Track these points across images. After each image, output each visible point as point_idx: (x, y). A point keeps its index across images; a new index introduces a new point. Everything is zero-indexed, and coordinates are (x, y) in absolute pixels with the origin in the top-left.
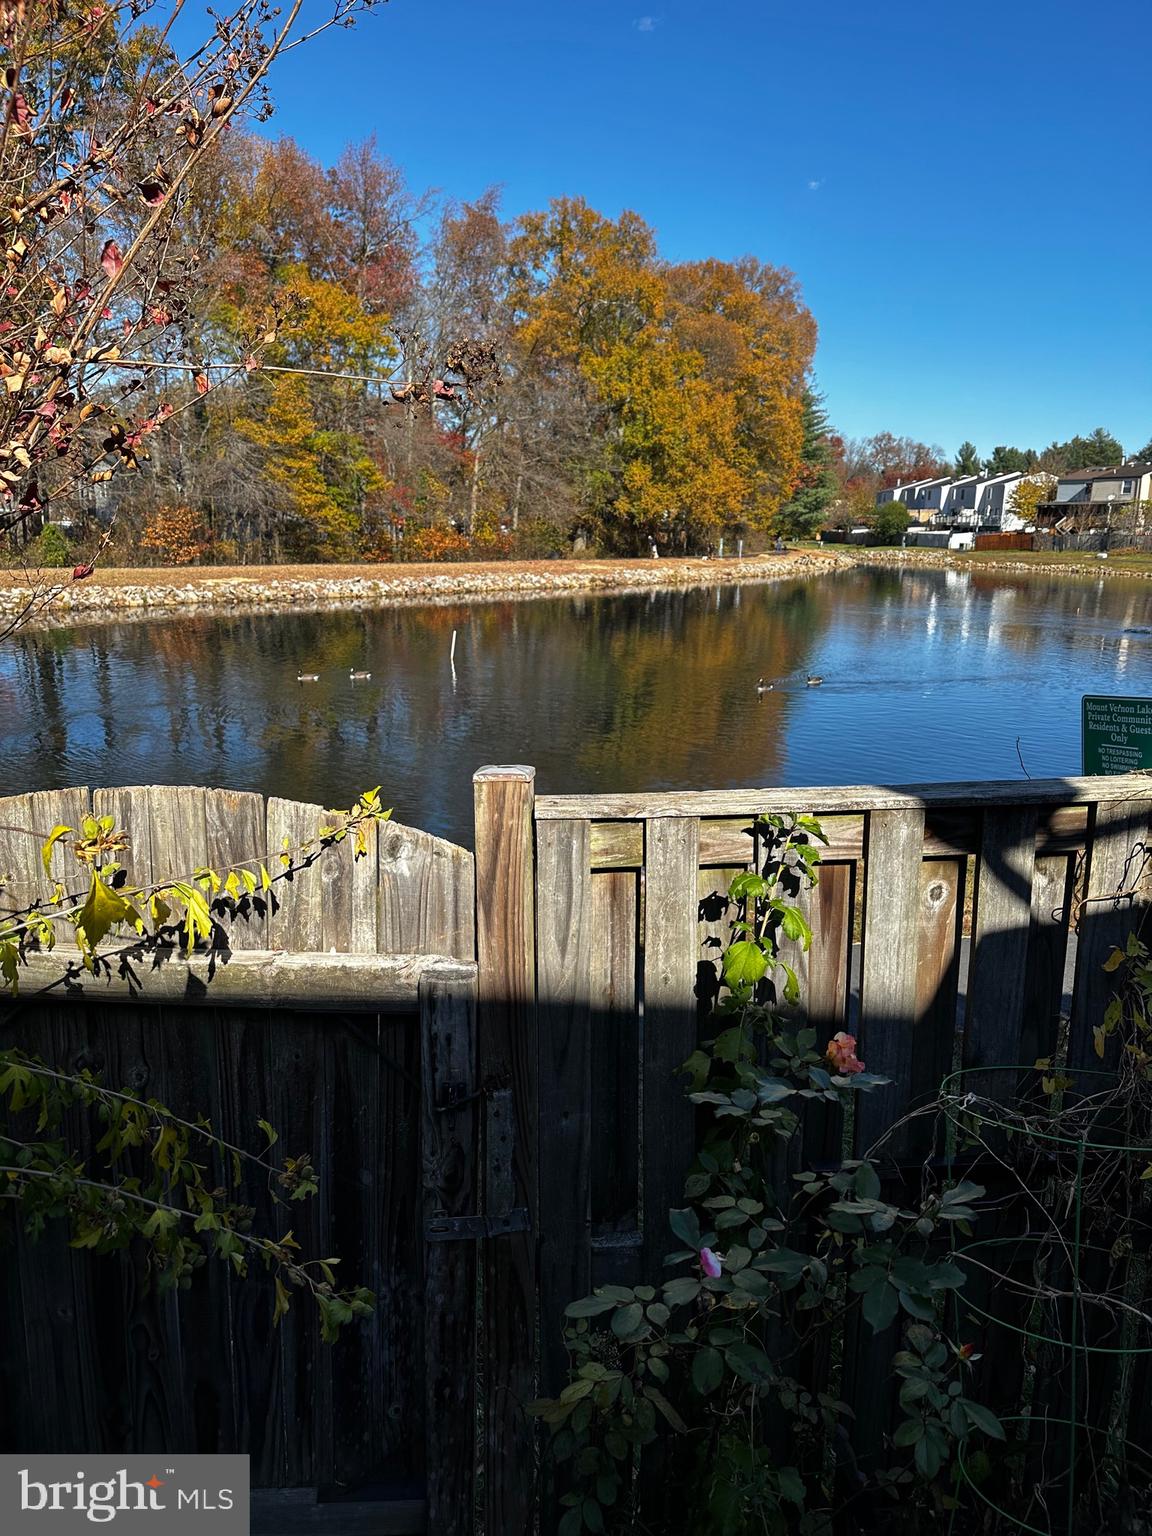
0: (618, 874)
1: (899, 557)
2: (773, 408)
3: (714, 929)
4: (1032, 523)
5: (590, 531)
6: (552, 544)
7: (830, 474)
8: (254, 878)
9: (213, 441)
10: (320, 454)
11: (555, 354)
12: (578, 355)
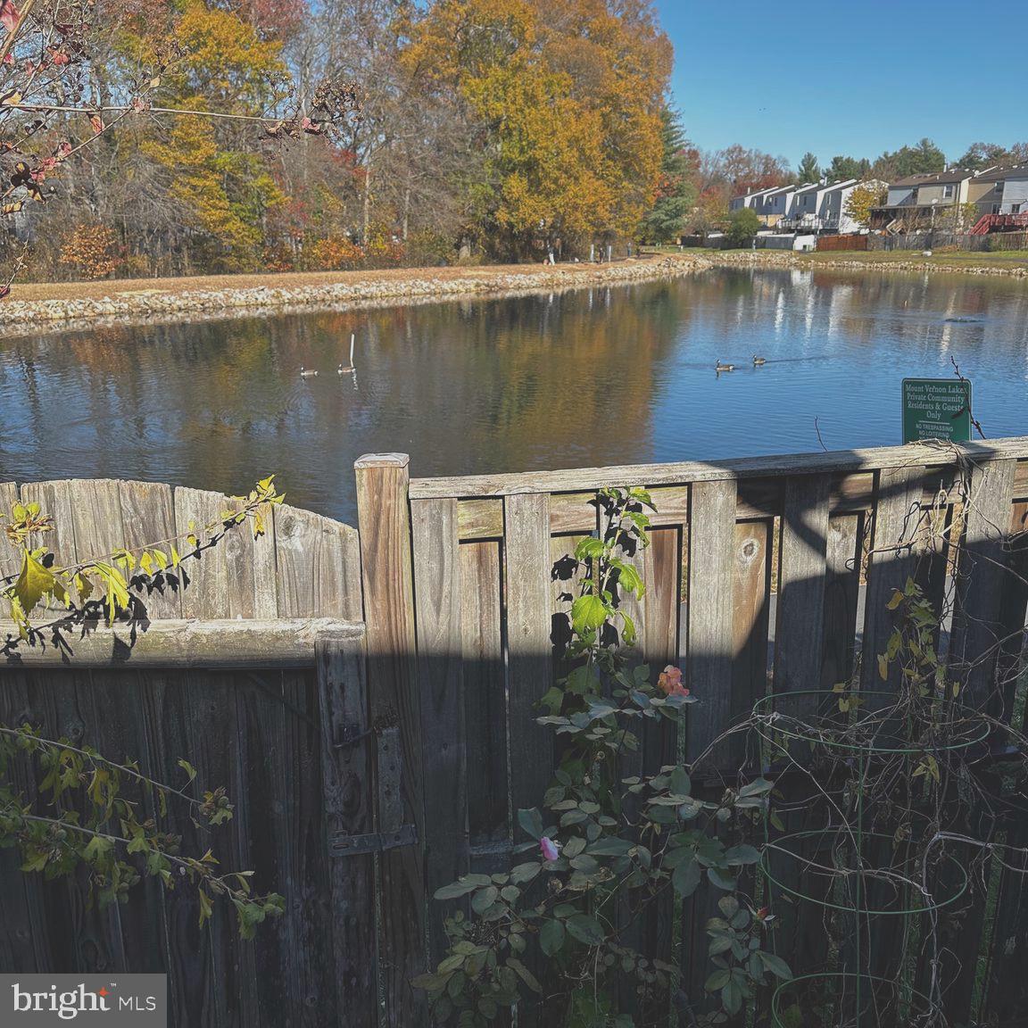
0: (483, 544)
1: (749, 259)
2: (635, 124)
3: (565, 586)
4: (867, 225)
5: (474, 240)
6: (440, 252)
7: (688, 184)
8: (165, 556)
9: (123, 162)
10: (222, 173)
11: (436, 76)
12: (458, 77)
